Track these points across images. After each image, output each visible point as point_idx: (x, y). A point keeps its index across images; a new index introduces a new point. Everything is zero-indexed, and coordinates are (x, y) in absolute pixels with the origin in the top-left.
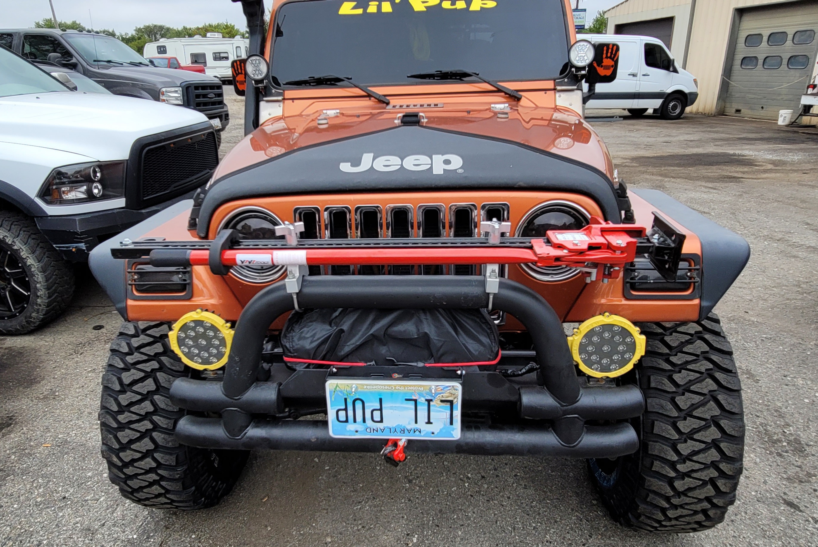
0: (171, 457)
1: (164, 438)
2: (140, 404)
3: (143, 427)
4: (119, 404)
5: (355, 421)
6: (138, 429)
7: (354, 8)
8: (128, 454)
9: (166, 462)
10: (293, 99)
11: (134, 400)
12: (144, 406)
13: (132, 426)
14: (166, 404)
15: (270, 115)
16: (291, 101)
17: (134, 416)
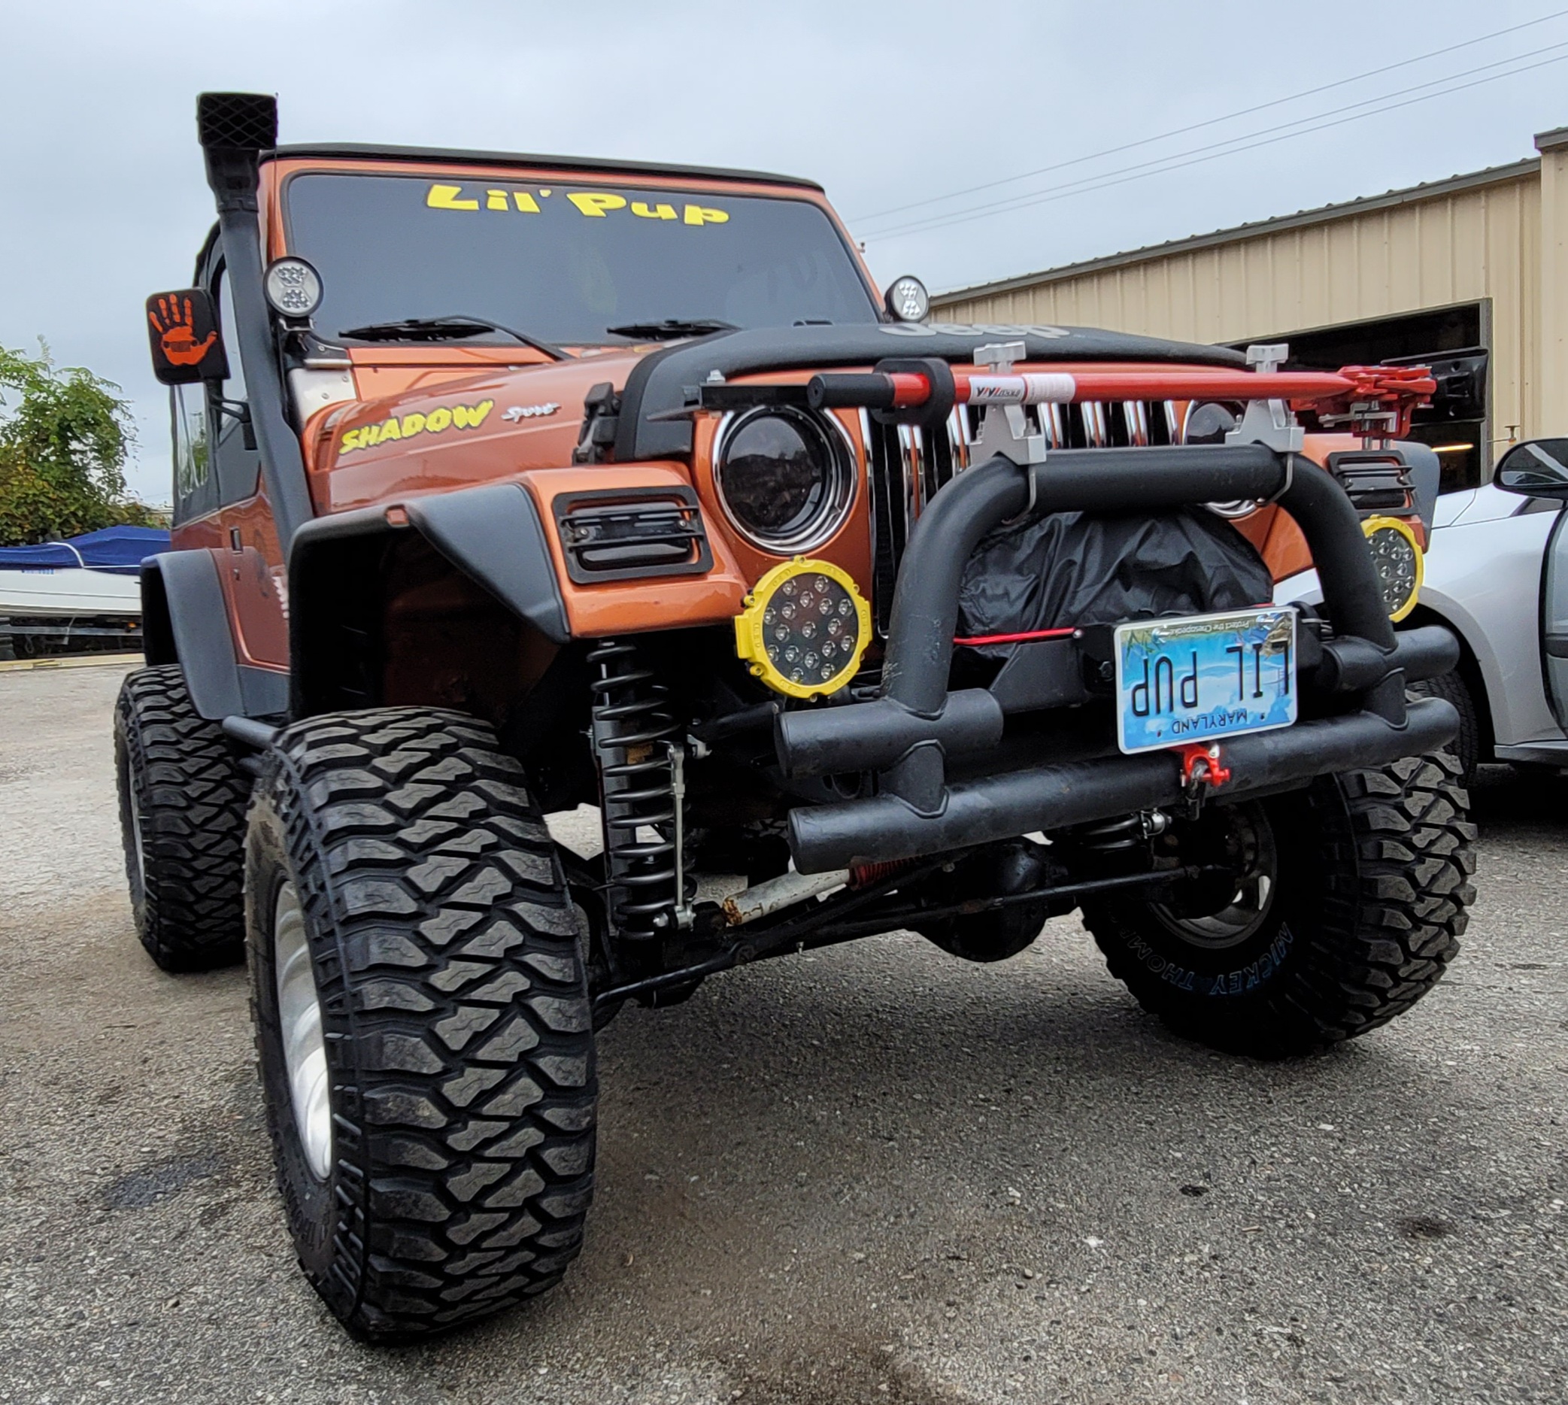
0: (578, 1062)
1: (559, 1010)
2: (483, 933)
3: (505, 991)
4: (425, 944)
5: (1158, 711)
6: (494, 999)
7: (457, 198)
8: (470, 1080)
9: (566, 1079)
10: (375, 366)
11: (465, 925)
12: (497, 936)
13: (476, 995)
14: (549, 922)
15: (325, 397)
16: (370, 370)
17: (475, 966)
